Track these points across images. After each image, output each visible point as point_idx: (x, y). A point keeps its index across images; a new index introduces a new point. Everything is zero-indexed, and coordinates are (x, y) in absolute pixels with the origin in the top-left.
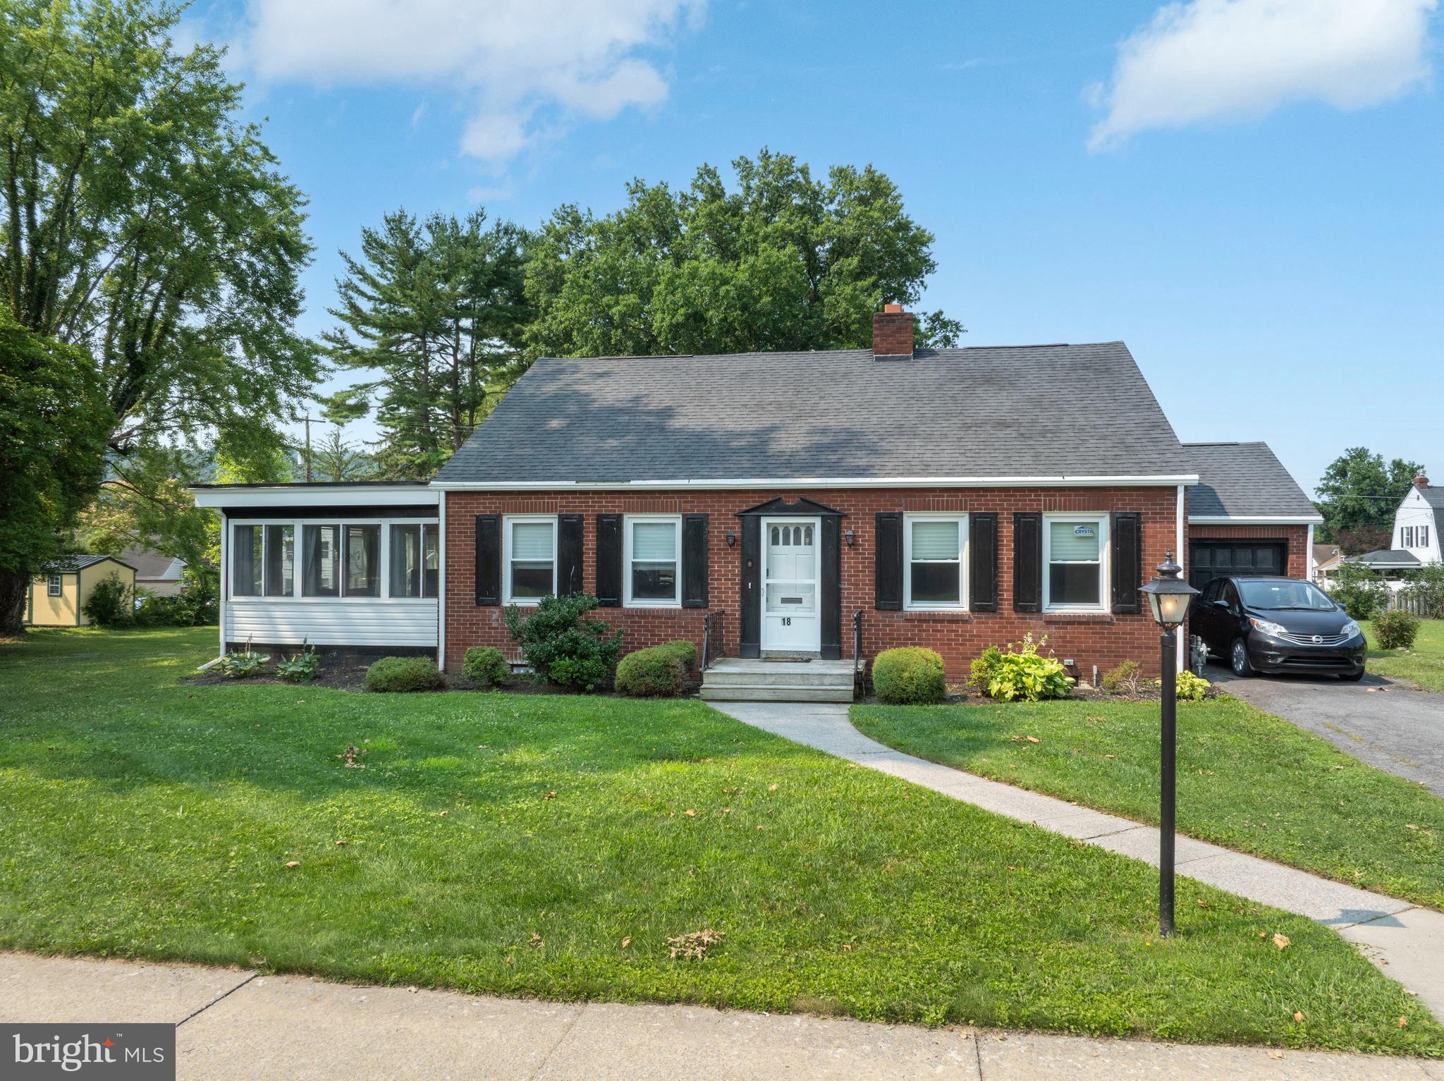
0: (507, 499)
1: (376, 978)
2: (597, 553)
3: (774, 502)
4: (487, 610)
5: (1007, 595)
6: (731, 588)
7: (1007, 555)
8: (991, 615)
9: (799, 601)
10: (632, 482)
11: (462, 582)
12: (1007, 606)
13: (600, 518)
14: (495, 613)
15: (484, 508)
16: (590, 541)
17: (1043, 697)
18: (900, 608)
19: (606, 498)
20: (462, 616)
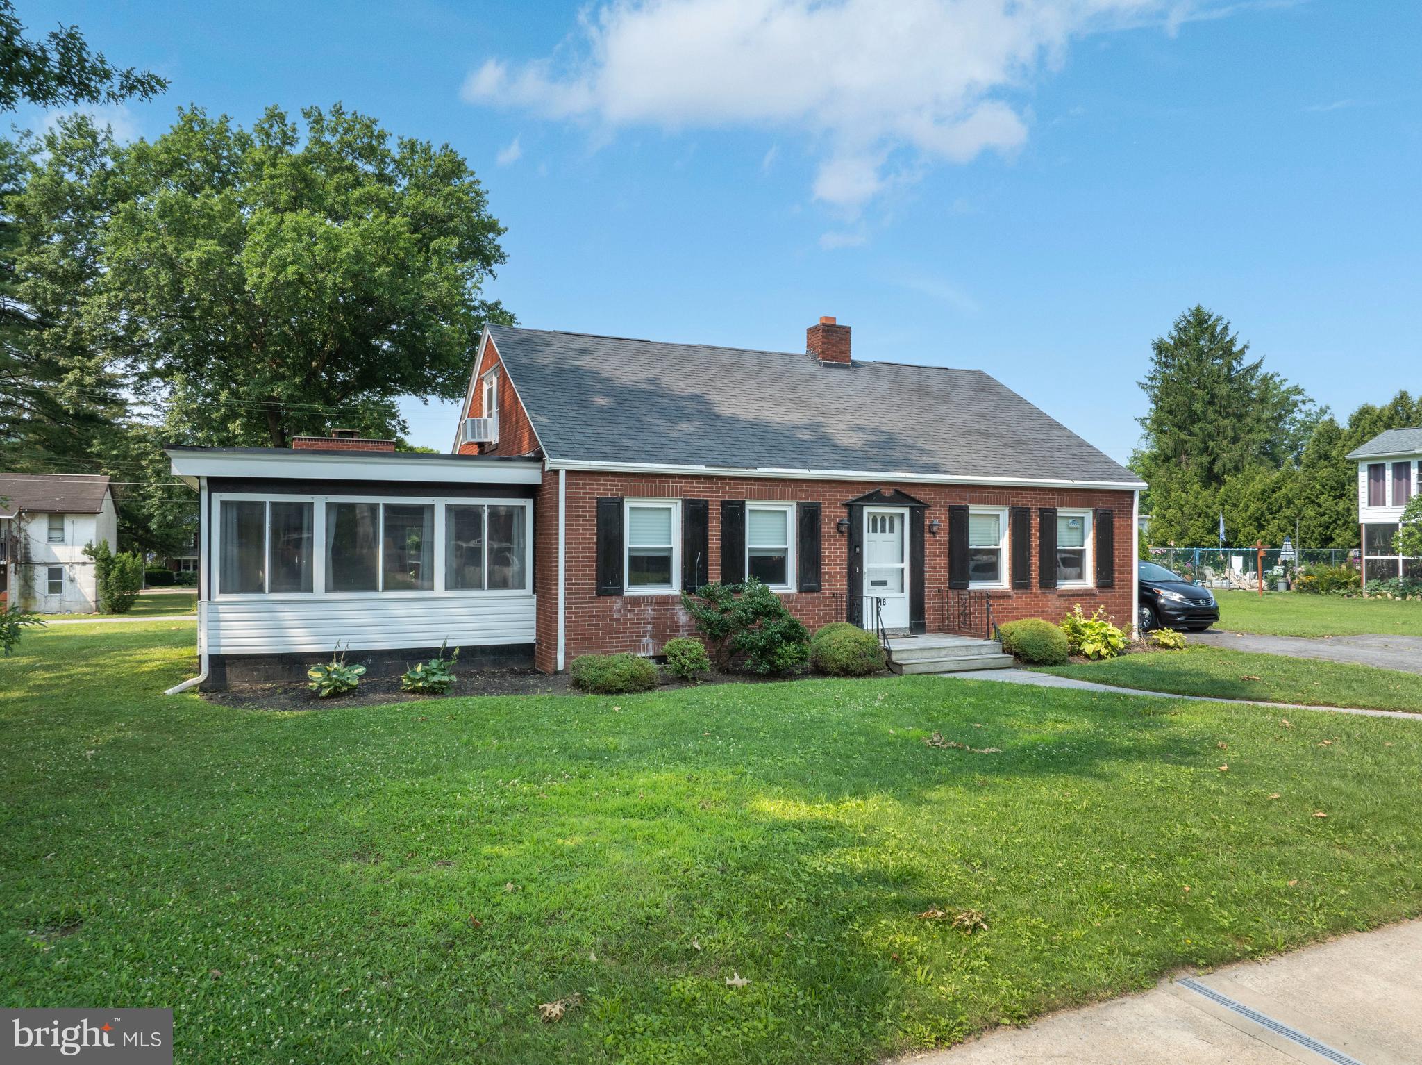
0: (630, 482)
2: (721, 540)
3: (876, 494)
4: (609, 600)
5: (1035, 575)
6: (839, 573)
7: (1034, 545)
8: (1025, 591)
9: (884, 583)
10: (759, 470)
11: (580, 571)
12: (1035, 583)
13: (724, 504)
14: (618, 603)
15: (606, 490)
16: (715, 527)
18: (966, 587)
19: (730, 484)
20: (580, 608)
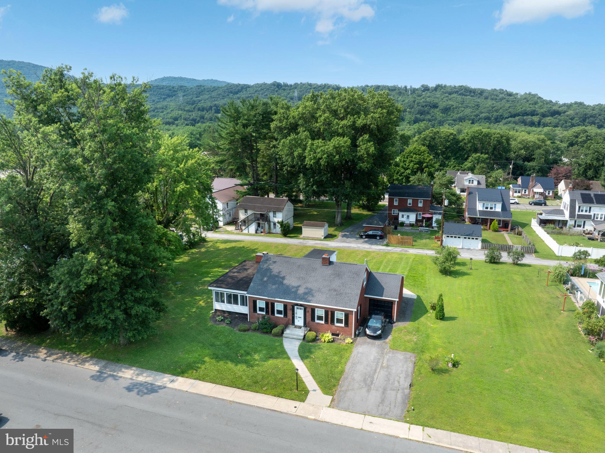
0: (258, 298)
1: (244, 390)
2: (271, 307)
3: (297, 305)
4: (255, 312)
5: (330, 322)
6: (290, 315)
7: (330, 316)
8: (327, 324)
10: (276, 299)
11: (251, 306)
13: (271, 303)
14: (256, 314)
15: (254, 299)
17: (328, 342)
18: (315, 321)
19: (272, 300)
20: (251, 310)
